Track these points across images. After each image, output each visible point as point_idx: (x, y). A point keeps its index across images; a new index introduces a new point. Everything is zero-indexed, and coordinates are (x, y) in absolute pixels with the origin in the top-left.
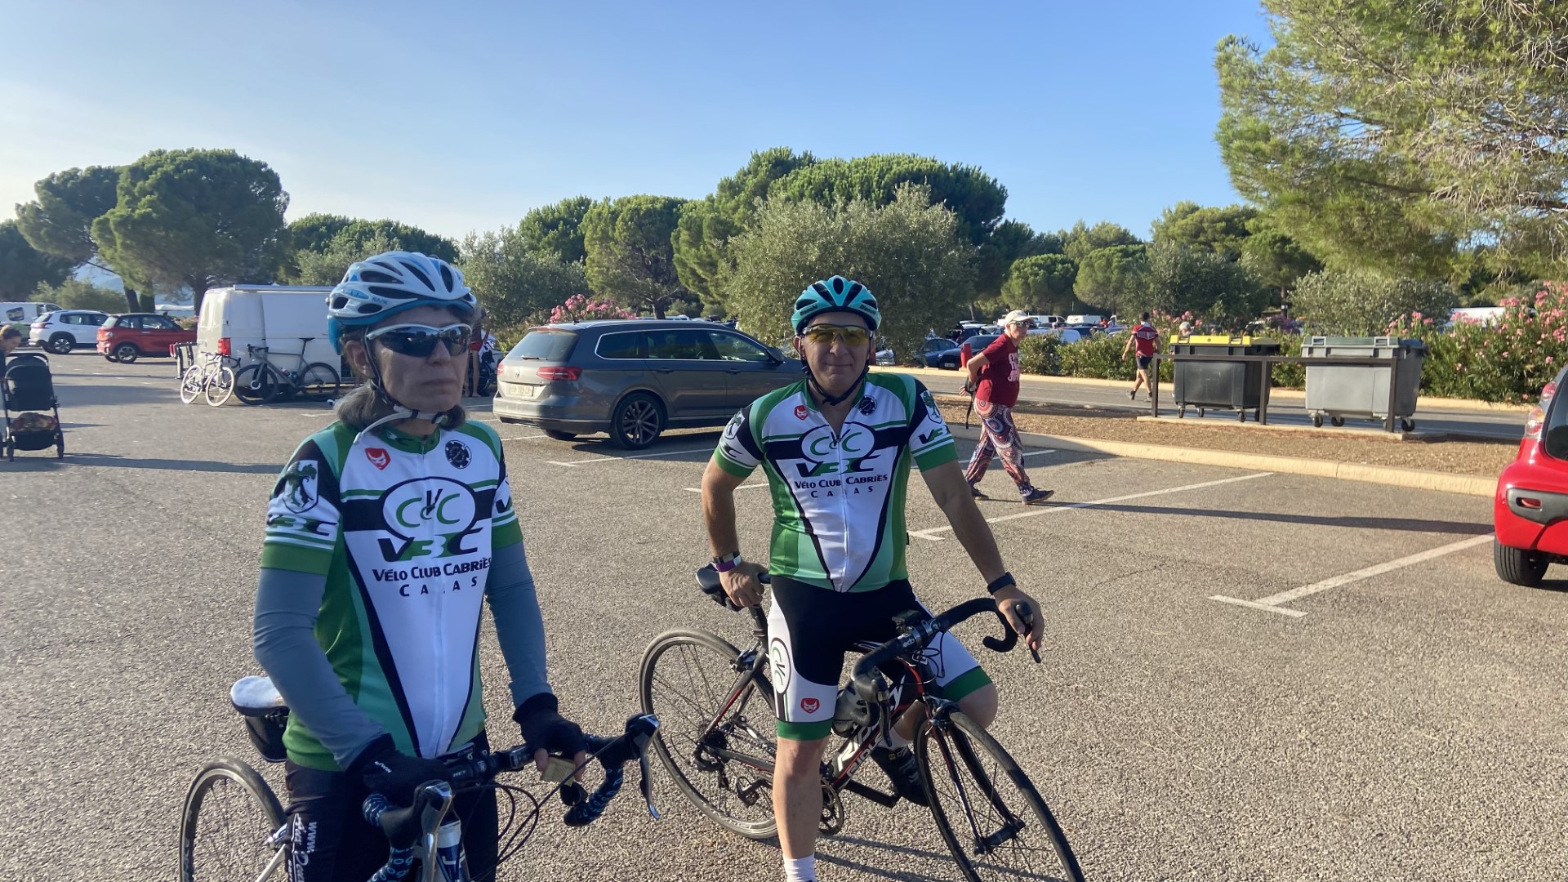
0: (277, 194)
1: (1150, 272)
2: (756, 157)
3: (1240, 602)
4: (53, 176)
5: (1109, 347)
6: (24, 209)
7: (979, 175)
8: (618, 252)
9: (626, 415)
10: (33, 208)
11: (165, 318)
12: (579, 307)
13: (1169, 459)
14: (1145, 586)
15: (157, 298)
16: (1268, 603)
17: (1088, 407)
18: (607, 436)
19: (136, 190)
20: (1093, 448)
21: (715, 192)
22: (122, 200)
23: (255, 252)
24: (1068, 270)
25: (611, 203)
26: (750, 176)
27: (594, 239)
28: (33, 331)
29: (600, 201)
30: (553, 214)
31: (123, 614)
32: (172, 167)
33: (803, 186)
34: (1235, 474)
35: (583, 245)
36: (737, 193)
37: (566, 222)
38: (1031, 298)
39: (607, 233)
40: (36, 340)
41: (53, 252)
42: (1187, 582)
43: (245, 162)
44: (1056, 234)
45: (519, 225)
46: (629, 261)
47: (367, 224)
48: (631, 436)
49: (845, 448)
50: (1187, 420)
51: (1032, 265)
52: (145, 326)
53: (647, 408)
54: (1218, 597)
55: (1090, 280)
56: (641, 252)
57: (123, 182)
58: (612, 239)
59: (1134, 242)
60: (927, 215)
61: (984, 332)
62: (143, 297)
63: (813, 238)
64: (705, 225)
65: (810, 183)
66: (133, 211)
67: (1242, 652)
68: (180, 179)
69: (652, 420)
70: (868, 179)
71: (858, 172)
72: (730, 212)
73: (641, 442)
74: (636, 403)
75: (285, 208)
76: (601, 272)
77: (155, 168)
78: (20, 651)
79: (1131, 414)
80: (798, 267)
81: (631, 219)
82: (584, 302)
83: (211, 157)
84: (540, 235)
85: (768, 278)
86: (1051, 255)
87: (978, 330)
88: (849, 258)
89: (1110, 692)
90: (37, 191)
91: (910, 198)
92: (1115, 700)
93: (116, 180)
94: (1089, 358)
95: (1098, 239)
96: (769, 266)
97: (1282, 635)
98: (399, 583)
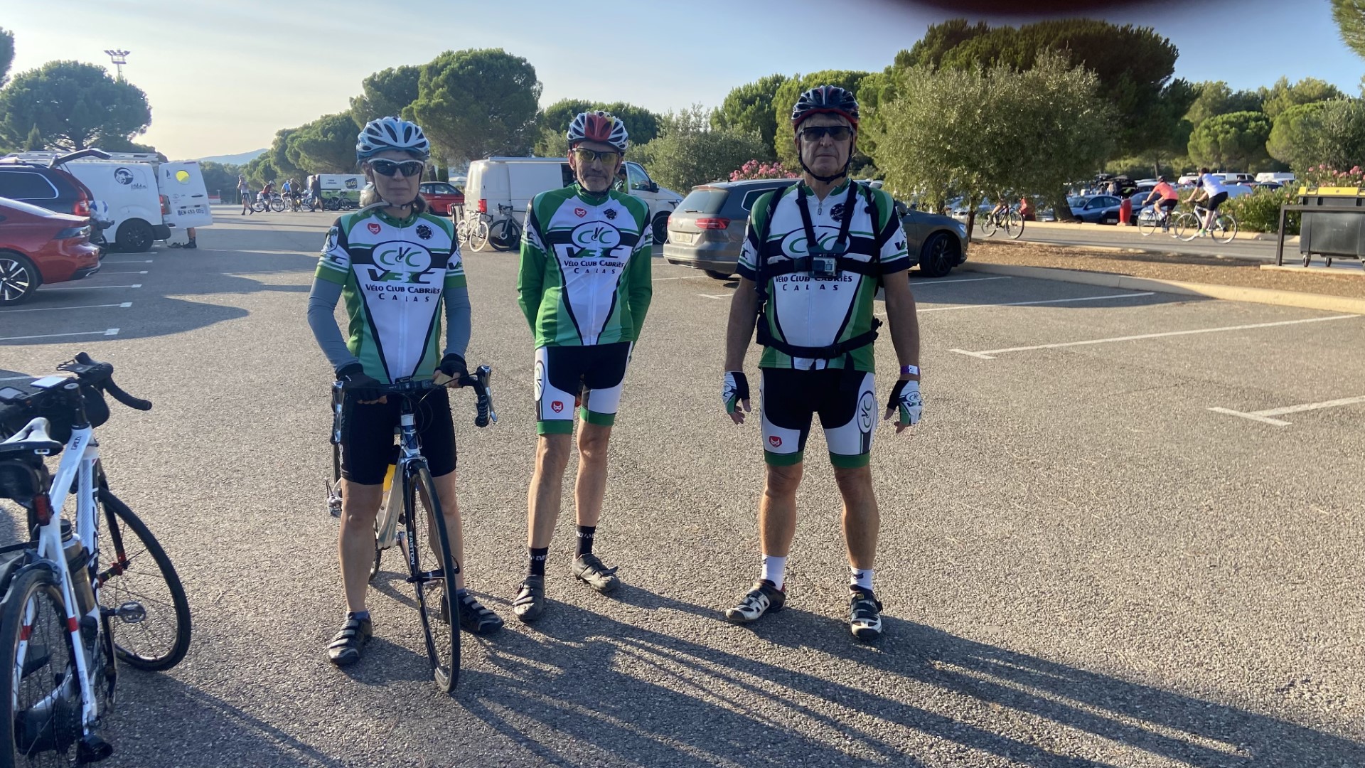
0: (533, 84)
1: (1321, 127)
2: (933, 30)
3: (1233, 412)
4: (374, 75)
6: (355, 102)
10: (362, 101)
11: (452, 186)
12: (753, 171)
13: (1264, 301)
14: (1154, 398)
15: (451, 170)
16: (1259, 416)
17: (1219, 256)
19: (432, 84)
20: (1192, 291)
21: (892, 64)
22: (423, 92)
23: (517, 132)
24: (1261, 128)
25: (801, 79)
26: (925, 48)
27: (785, 112)
29: (792, 78)
30: (752, 91)
32: (457, 65)
33: (970, 55)
34: (1322, 316)
35: (775, 117)
36: (912, 64)
37: (762, 98)
38: (1220, 156)
42: (1196, 397)
43: (510, 59)
44: (1256, 91)
45: (723, 102)
50: (1311, 269)
51: (1223, 123)
52: (437, 192)
54: (1217, 409)
55: (1284, 137)
57: (423, 78)
59: (1337, 96)
60: (1066, 77)
62: (439, 170)
63: (954, 101)
65: (977, 52)
66: (430, 101)
67: (1203, 447)
68: (463, 74)
71: (1024, 39)
75: (539, 95)
77: (445, 66)
79: (1256, 263)
80: (939, 130)
82: (758, 166)
83: (485, 55)
84: (739, 110)
85: (912, 140)
86: (1245, 113)
88: (986, 119)
89: (1061, 466)
90: (364, 87)
91: (1051, 63)
92: (1060, 472)
93: (417, 77)
94: (1247, 213)
95: (1300, 95)
96: (912, 130)
97: (1253, 437)
98: (380, 292)
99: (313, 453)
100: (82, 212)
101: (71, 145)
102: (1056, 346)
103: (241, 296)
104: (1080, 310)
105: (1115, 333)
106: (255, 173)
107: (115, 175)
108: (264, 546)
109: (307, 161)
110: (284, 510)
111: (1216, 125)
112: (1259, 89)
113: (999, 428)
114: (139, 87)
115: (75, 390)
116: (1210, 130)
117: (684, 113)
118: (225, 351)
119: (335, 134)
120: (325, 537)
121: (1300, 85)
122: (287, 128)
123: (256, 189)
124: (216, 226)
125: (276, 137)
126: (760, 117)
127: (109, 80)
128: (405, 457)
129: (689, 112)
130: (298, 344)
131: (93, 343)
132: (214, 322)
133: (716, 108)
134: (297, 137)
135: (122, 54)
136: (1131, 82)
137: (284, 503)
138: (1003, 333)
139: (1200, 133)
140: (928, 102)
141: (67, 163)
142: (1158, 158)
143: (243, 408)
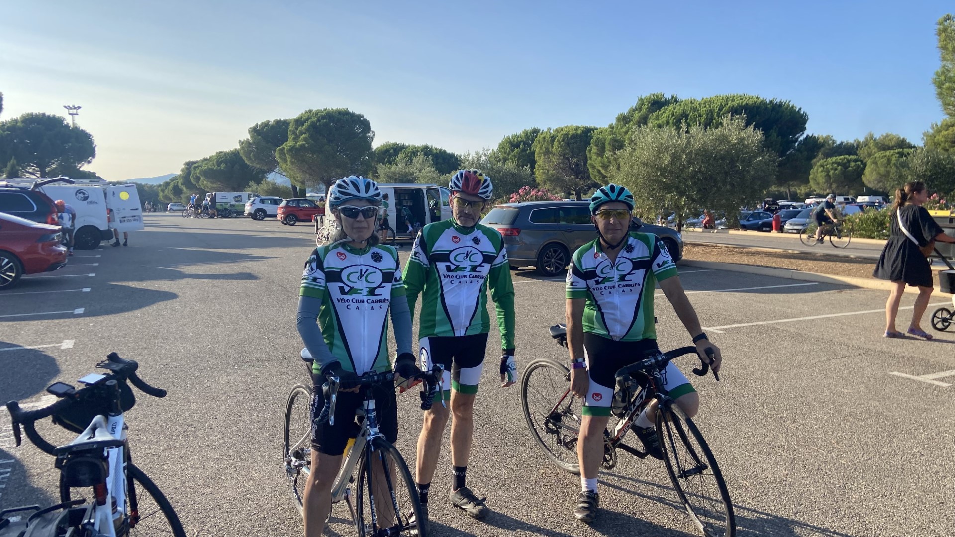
0: (369, 132)
1: (909, 168)
2: (641, 100)
3: (908, 376)
4: (257, 125)
5: (876, 218)
6: (243, 143)
7: (789, 106)
8: (555, 160)
9: (546, 256)
10: (247, 142)
11: (311, 202)
12: (527, 194)
14: (849, 364)
15: (308, 190)
16: (928, 378)
17: (852, 256)
18: (535, 268)
19: (298, 132)
20: (844, 282)
21: (614, 122)
22: (291, 137)
23: (356, 165)
24: (859, 166)
25: (552, 131)
26: (637, 112)
27: (541, 153)
28: (246, 208)
29: (545, 130)
30: (517, 138)
31: (283, 349)
32: (316, 119)
33: (669, 117)
35: (534, 156)
36: (627, 123)
37: (525, 143)
38: (831, 184)
39: (548, 149)
40: (248, 212)
41: (256, 165)
42: (878, 364)
43: (352, 115)
44: (852, 142)
45: (498, 146)
46: (561, 165)
47: (415, 147)
48: (548, 269)
49: (617, 269)
51: (833, 163)
52: (301, 205)
53: (558, 252)
54: (895, 373)
55: (874, 173)
56: (569, 160)
57: (291, 127)
58: (551, 153)
59: (910, 146)
60: (743, 134)
61: (794, 207)
62: (300, 189)
63: (667, 150)
64: (606, 144)
65: (673, 115)
66: (296, 143)
67: (898, 404)
68: (320, 126)
69: (561, 259)
70: (712, 111)
71: (705, 107)
72: (623, 134)
73: (554, 272)
74: (551, 249)
75: (372, 140)
76: (544, 173)
77: (307, 120)
78: (236, 364)
80: (657, 168)
81: (563, 141)
82: (530, 191)
83: (335, 113)
84: (509, 151)
85: (638, 174)
86: (847, 156)
87: (789, 206)
88: (690, 162)
89: (802, 420)
90: (249, 133)
91: (732, 124)
92: (803, 424)
93: (287, 127)
94: (862, 225)
95: (882, 145)
96: (639, 168)
97: (929, 396)
98: (347, 304)
99: (246, 410)
100: (54, 223)
101: (37, 171)
102: (765, 323)
103: (170, 282)
104: (771, 295)
105: (802, 314)
106: (166, 191)
107: (76, 195)
108: (222, 490)
109: (205, 183)
110: (233, 458)
111: (827, 164)
112: (855, 141)
113: (747, 388)
114: (88, 131)
115: (114, 386)
116: (824, 168)
117: (477, 154)
118: (165, 326)
119: (226, 164)
120: (268, 481)
121: (882, 137)
122: (191, 160)
123: (167, 202)
124: (147, 229)
125: (183, 166)
126: (523, 156)
127: (67, 126)
128: (369, 434)
129: (481, 153)
130: (219, 321)
131: (66, 320)
132: (153, 303)
133: (493, 150)
134: (198, 166)
135: (75, 108)
136: (778, 136)
137: (231, 452)
138: (724, 313)
139: (817, 169)
140: (649, 149)
141: (43, 187)
142: (789, 186)
143: (187, 372)
